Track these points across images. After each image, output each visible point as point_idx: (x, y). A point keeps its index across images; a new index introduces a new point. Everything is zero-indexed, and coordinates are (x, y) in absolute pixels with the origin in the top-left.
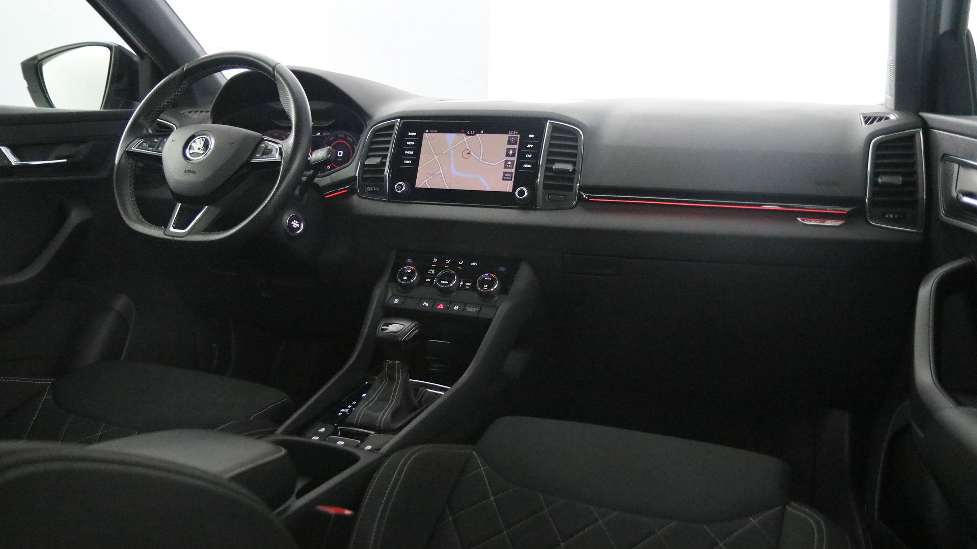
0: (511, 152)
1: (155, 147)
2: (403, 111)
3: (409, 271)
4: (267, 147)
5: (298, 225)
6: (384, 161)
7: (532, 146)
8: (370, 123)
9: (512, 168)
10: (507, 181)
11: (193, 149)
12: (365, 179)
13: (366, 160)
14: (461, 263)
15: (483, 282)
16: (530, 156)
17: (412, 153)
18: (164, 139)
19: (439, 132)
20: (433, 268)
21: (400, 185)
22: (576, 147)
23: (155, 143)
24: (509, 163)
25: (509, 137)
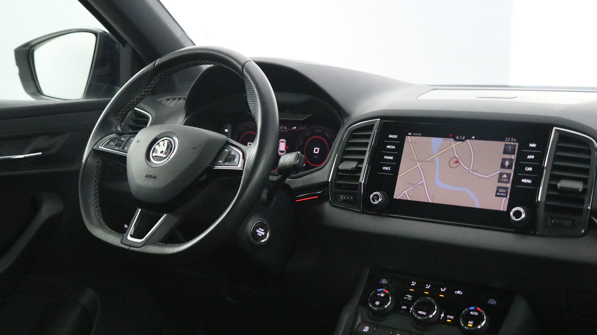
0: (507, 163)
1: (122, 146)
2: (383, 110)
3: (382, 295)
4: (230, 152)
5: (263, 233)
6: (360, 166)
7: (533, 157)
8: (348, 122)
9: (508, 182)
10: (501, 198)
11: (157, 152)
12: (338, 186)
13: (340, 164)
14: (444, 290)
15: (469, 317)
16: (530, 169)
17: (391, 158)
18: (131, 137)
19: (422, 136)
20: (410, 293)
21: (376, 195)
22: (588, 161)
23: (122, 142)
24: (505, 176)
25: (506, 145)
